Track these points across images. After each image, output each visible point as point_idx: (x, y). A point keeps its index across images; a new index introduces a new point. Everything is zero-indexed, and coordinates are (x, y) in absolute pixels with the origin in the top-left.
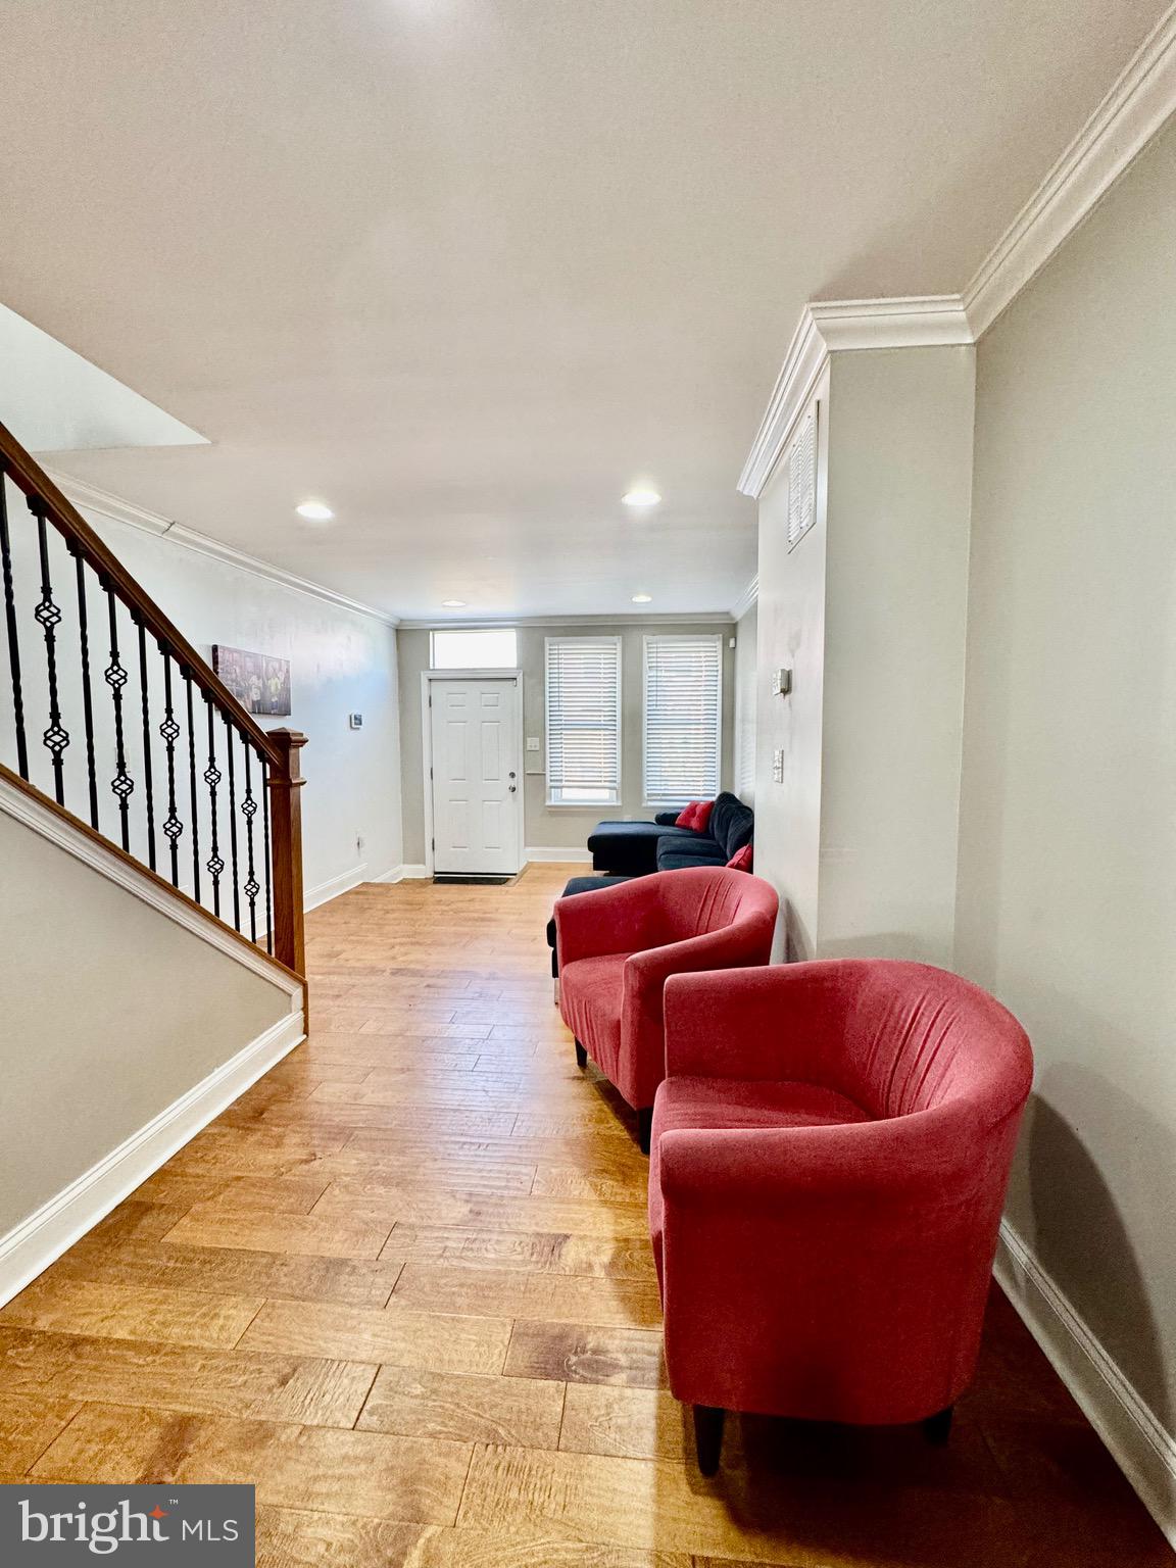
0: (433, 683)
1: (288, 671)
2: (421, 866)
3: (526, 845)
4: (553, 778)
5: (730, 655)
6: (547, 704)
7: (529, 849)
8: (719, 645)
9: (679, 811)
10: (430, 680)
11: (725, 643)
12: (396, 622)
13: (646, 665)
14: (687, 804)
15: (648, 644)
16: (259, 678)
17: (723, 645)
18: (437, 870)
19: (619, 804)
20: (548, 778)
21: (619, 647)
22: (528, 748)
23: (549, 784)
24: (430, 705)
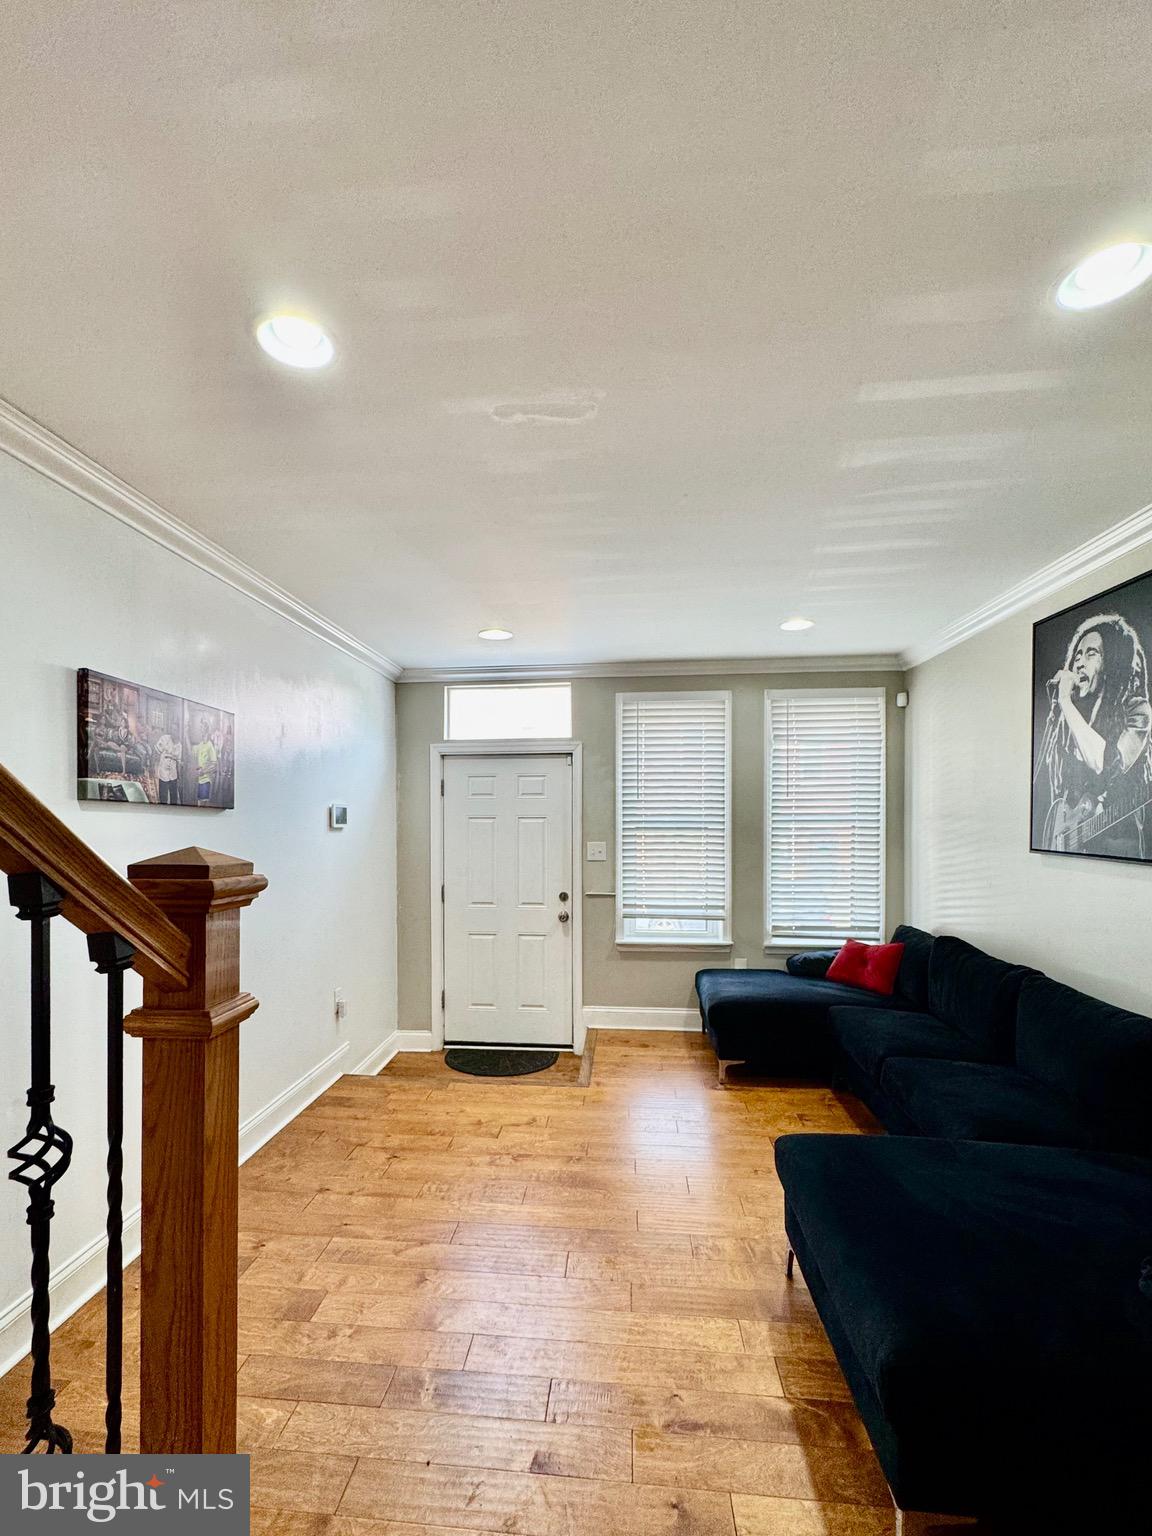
0: (446, 761)
1: (230, 732)
2: (425, 1034)
3: (584, 1003)
4: (626, 902)
5: (897, 720)
6: (619, 791)
7: (588, 1009)
8: (881, 702)
9: (830, 954)
10: (443, 756)
11: (890, 700)
12: (396, 671)
13: (769, 733)
14: (843, 943)
15: (773, 702)
16: (174, 740)
17: (887, 703)
18: (447, 1039)
19: (731, 942)
20: (620, 902)
21: (728, 705)
22: (589, 858)
23: (621, 911)
24: (443, 795)
